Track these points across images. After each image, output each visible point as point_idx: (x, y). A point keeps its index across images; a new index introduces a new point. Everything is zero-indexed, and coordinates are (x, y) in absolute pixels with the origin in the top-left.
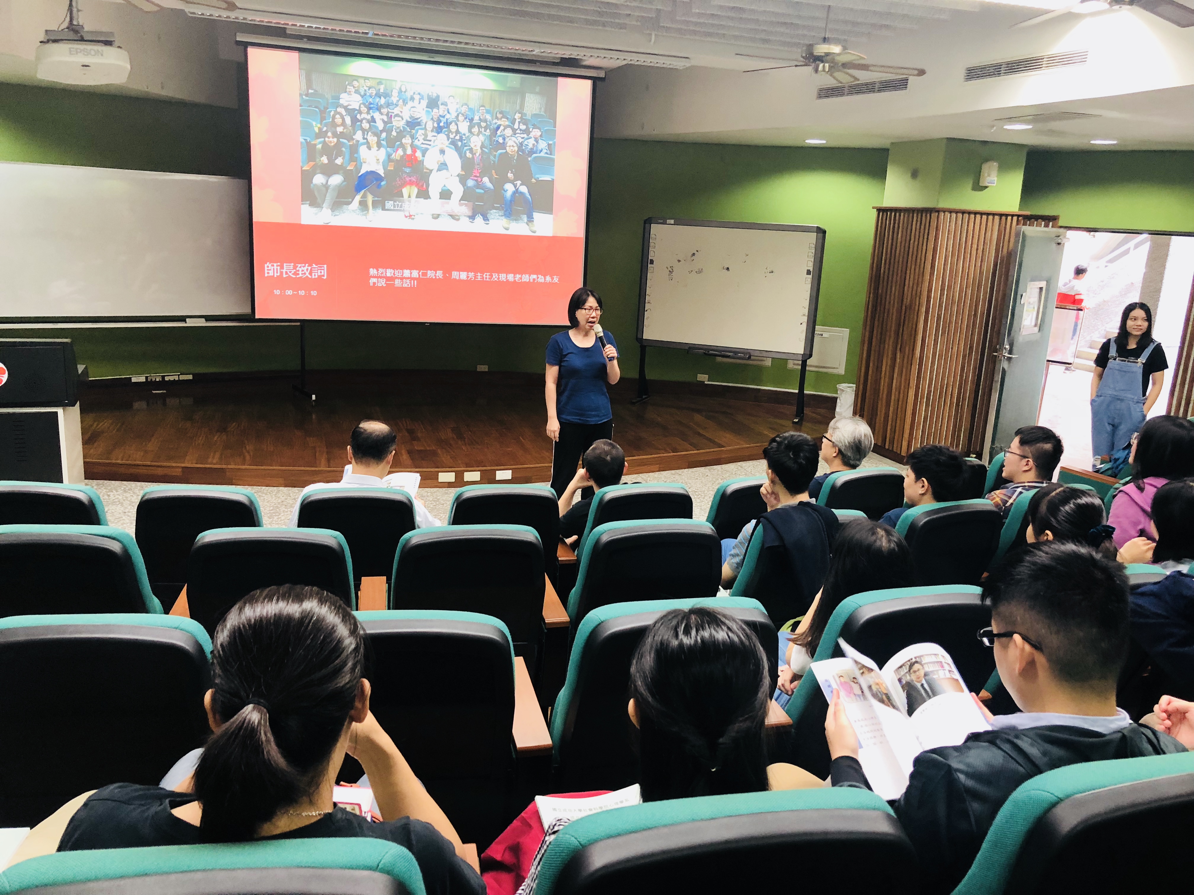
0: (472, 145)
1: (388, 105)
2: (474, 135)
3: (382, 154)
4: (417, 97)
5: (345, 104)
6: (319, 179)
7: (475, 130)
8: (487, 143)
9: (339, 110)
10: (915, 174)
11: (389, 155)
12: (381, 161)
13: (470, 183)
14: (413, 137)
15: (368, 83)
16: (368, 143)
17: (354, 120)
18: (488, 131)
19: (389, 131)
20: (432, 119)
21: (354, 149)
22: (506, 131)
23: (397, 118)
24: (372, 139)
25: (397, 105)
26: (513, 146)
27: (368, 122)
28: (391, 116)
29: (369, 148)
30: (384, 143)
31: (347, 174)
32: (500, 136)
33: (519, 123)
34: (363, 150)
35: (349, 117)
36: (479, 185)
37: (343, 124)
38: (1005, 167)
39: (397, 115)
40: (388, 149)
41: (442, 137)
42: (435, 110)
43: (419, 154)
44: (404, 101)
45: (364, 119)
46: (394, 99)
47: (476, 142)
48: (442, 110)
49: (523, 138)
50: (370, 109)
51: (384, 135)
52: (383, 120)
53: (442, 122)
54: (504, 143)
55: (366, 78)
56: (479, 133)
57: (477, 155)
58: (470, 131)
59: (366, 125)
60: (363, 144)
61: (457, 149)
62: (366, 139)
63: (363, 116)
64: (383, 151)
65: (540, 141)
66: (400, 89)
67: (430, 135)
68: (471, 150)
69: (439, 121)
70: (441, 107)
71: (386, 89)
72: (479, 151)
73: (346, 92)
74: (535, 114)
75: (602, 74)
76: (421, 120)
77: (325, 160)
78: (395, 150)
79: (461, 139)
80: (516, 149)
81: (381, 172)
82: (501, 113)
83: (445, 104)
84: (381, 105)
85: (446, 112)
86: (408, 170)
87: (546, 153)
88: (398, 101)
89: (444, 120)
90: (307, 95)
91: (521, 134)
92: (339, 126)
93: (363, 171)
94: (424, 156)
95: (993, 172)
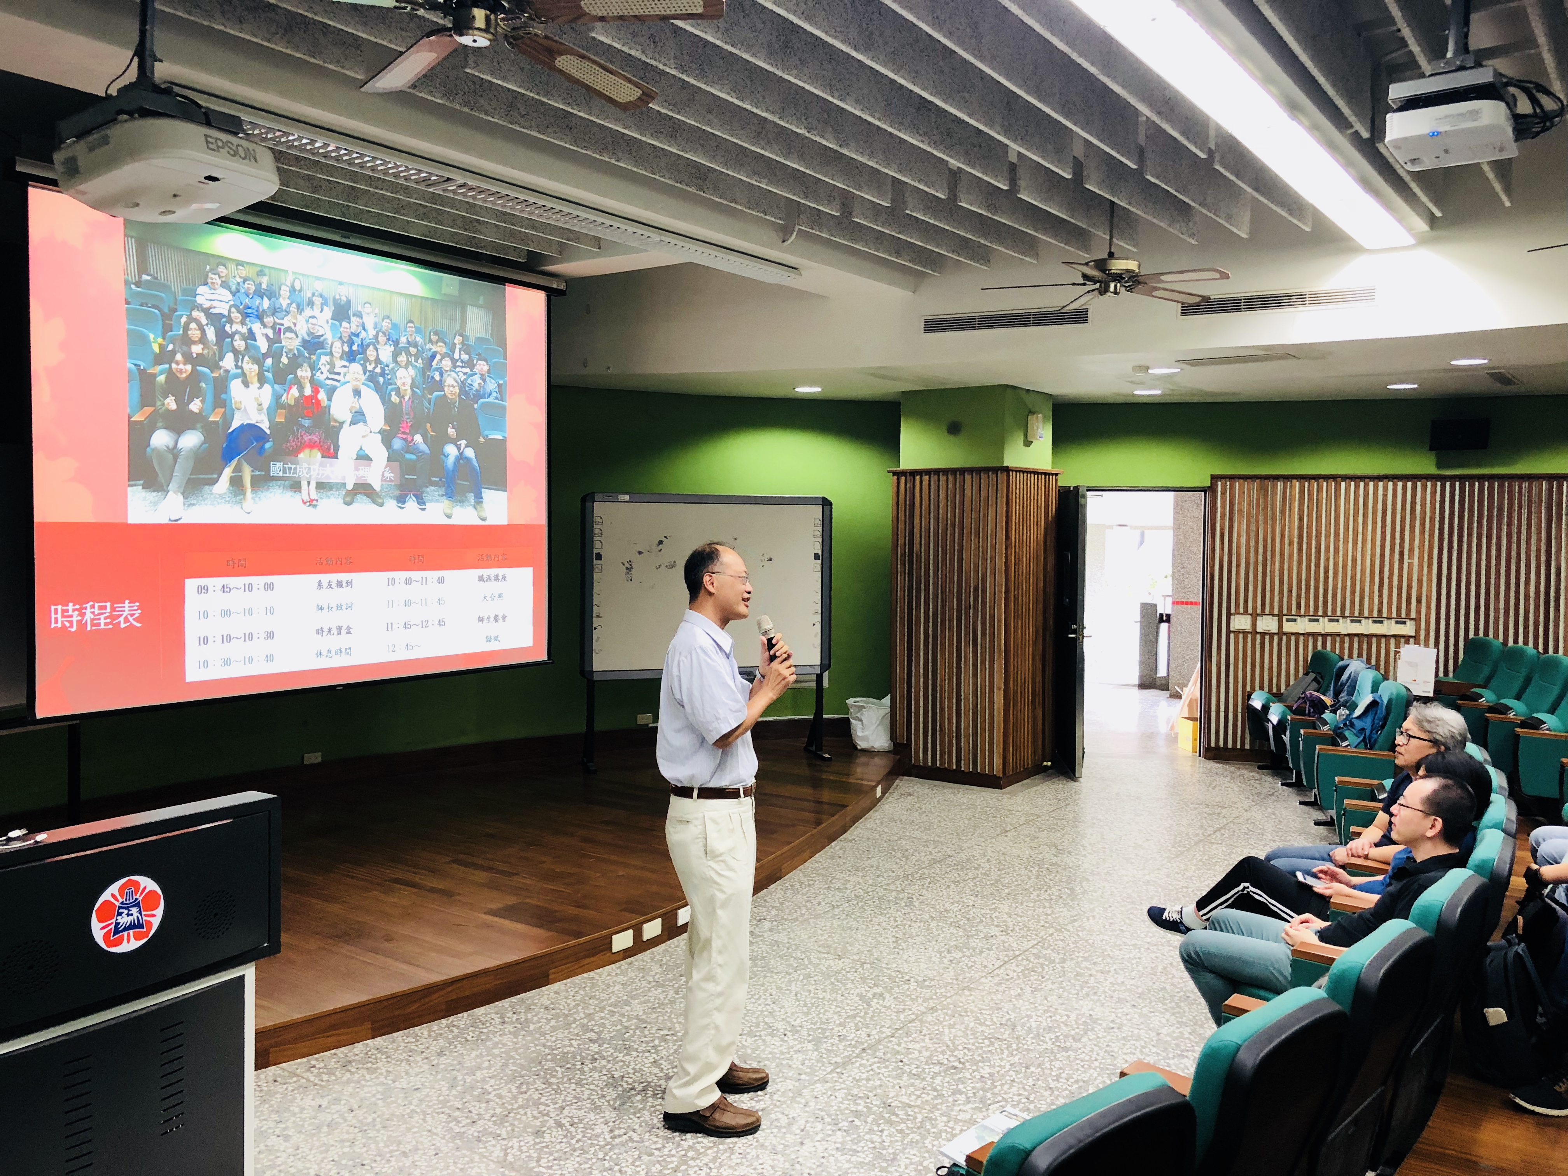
0: (399, 383)
1: (275, 311)
2: (401, 367)
3: (266, 394)
4: (318, 301)
5: (207, 305)
6: (161, 439)
7: (402, 358)
8: (419, 379)
9: (196, 314)
10: (954, 428)
11: (277, 397)
12: (265, 406)
13: (397, 444)
14: (313, 368)
15: (244, 272)
16: (244, 375)
17: (222, 335)
18: (420, 361)
19: (277, 356)
20: (341, 338)
21: (221, 386)
22: (443, 362)
23: (288, 335)
24: (250, 368)
25: (288, 312)
26: (453, 386)
27: (244, 338)
28: (280, 329)
29: (246, 384)
30: (269, 375)
31: (209, 430)
32: (436, 370)
33: (460, 350)
34: (236, 386)
35: (212, 329)
36: (410, 447)
37: (203, 340)
38: (1044, 423)
39: (289, 329)
40: (276, 386)
41: (356, 367)
42: (345, 324)
43: (322, 396)
44: (298, 307)
45: (237, 332)
46: (284, 302)
47: (405, 377)
48: (354, 325)
49: (465, 374)
50: (246, 315)
51: (269, 362)
52: (267, 336)
53: (356, 344)
54: (441, 380)
55: (239, 263)
56: (408, 364)
57: (407, 398)
58: (395, 361)
59: (240, 344)
60: (236, 376)
61: (378, 389)
62: (241, 368)
63: (236, 327)
64: (267, 388)
65: (488, 379)
66: (293, 286)
67: (339, 363)
68: (398, 391)
69: (351, 343)
70: (353, 319)
71: (270, 285)
72: (409, 392)
73: (206, 284)
74: (479, 338)
75: (562, 287)
76: (325, 339)
77: (171, 403)
78: (286, 386)
79: (383, 374)
80: (457, 390)
81: (265, 426)
82: (436, 333)
83: (359, 315)
84: (263, 310)
85: (360, 328)
86: (306, 423)
87: (496, 398)
88: (289, 305)
89: (357, 341)
90: (138, 284)
91: (462, 367)
92: (194, 343)
93: (235, 424)
94: (330, 399)
95: (1041, 425)
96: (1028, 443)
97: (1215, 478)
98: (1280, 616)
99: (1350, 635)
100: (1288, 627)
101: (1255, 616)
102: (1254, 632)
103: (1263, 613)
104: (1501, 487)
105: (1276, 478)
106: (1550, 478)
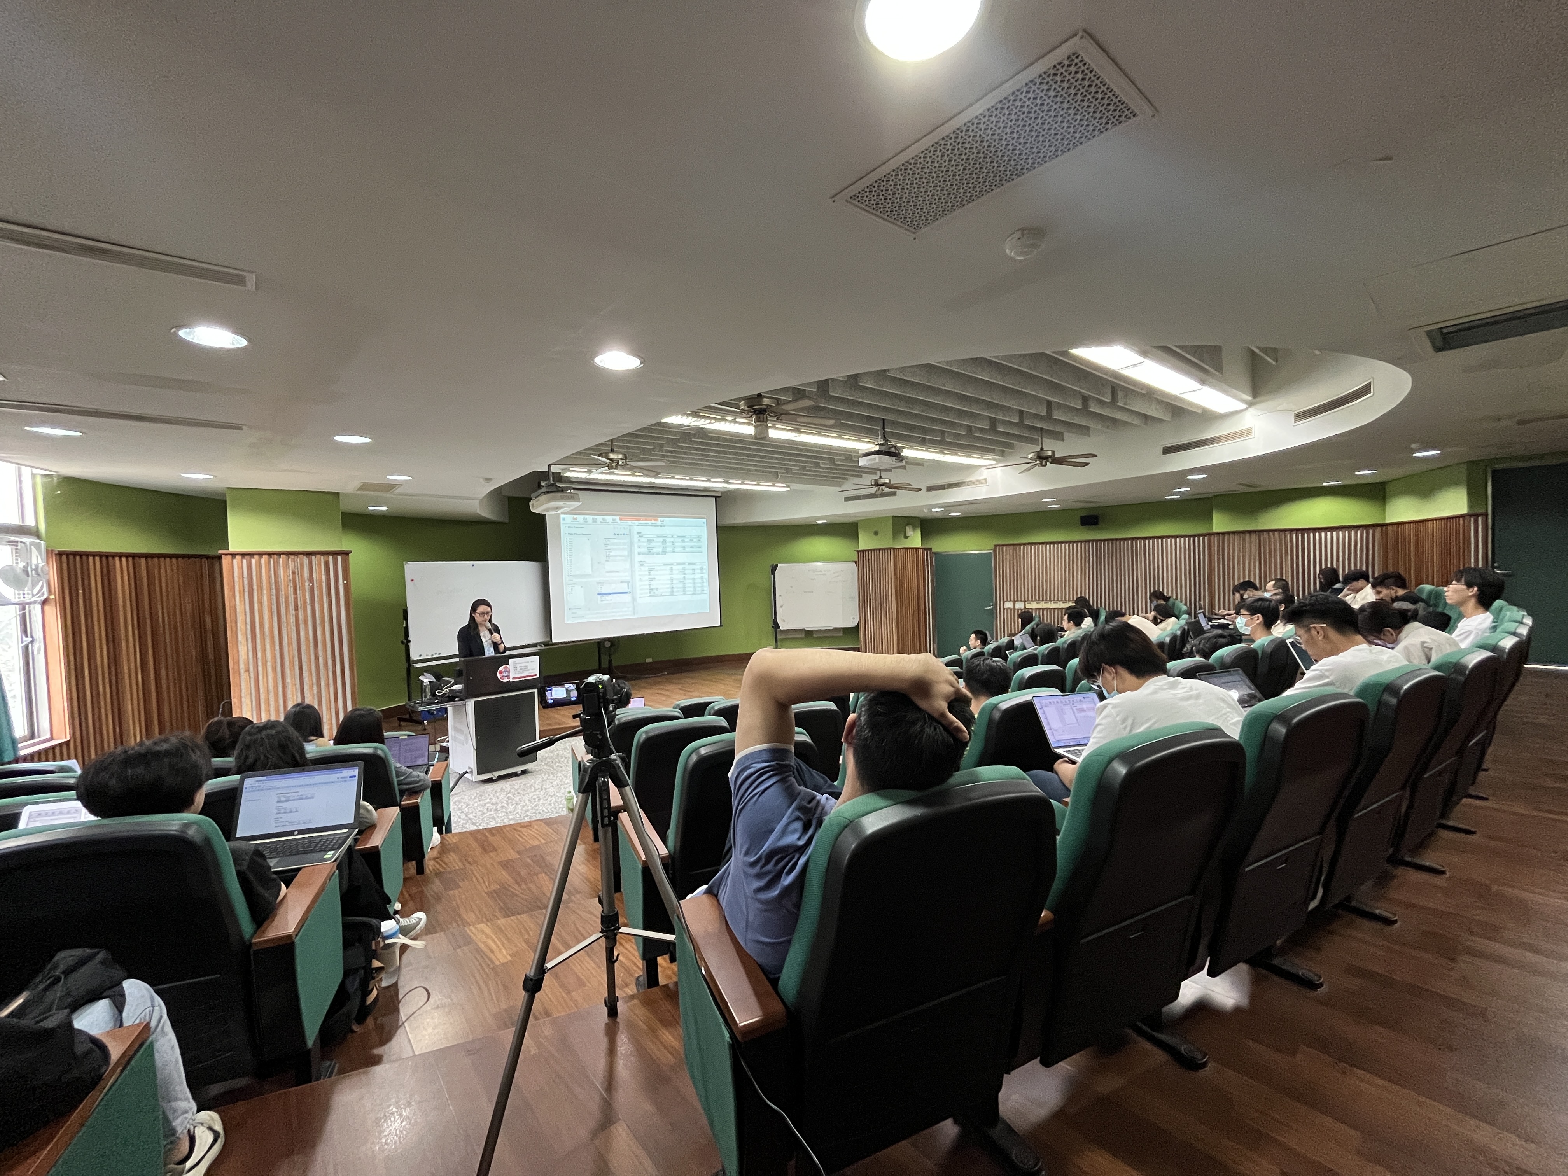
10: (876, 533)
38: (914, 529)
75: (720, 495)
95: (911, 530)
96: (906, 537)
97: (996, 546)
98: (1025, 602)
99: (1054, 609)
100: (1028, 606)
101: (1014, 602)
102: (1014, 609)
103: (1018, 601)
104: (1112, 543)
105: (1020, 545)
106: (1132, 539)
